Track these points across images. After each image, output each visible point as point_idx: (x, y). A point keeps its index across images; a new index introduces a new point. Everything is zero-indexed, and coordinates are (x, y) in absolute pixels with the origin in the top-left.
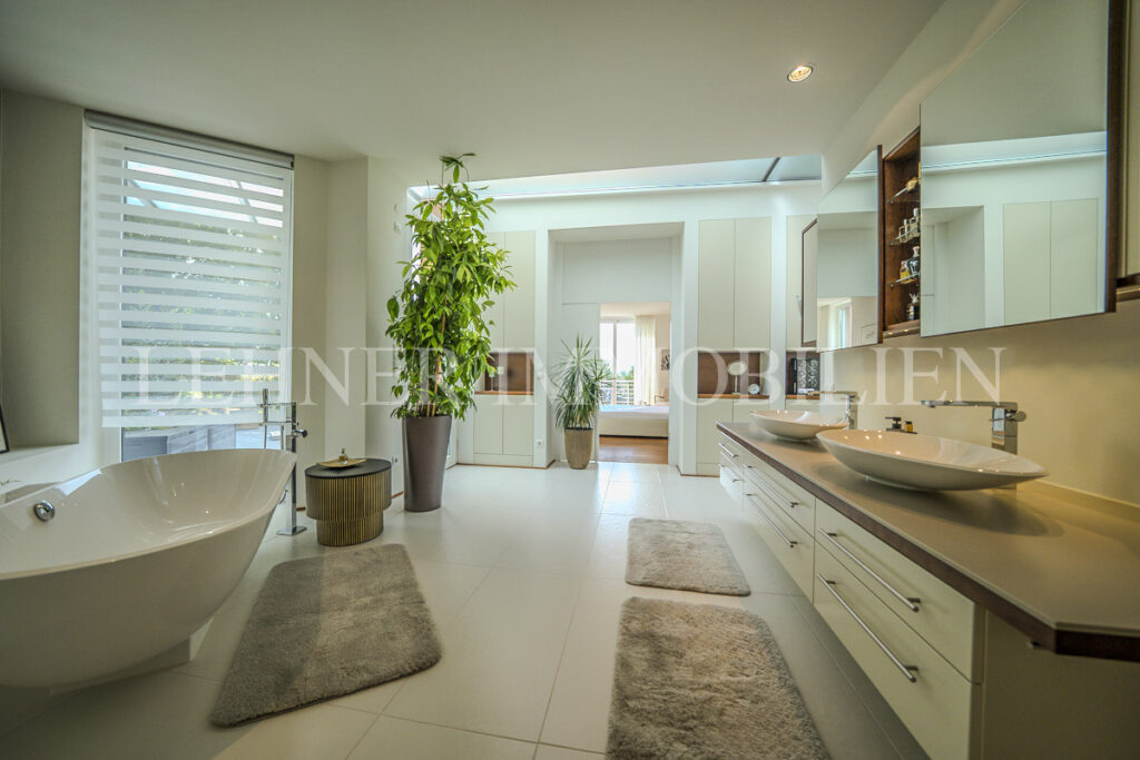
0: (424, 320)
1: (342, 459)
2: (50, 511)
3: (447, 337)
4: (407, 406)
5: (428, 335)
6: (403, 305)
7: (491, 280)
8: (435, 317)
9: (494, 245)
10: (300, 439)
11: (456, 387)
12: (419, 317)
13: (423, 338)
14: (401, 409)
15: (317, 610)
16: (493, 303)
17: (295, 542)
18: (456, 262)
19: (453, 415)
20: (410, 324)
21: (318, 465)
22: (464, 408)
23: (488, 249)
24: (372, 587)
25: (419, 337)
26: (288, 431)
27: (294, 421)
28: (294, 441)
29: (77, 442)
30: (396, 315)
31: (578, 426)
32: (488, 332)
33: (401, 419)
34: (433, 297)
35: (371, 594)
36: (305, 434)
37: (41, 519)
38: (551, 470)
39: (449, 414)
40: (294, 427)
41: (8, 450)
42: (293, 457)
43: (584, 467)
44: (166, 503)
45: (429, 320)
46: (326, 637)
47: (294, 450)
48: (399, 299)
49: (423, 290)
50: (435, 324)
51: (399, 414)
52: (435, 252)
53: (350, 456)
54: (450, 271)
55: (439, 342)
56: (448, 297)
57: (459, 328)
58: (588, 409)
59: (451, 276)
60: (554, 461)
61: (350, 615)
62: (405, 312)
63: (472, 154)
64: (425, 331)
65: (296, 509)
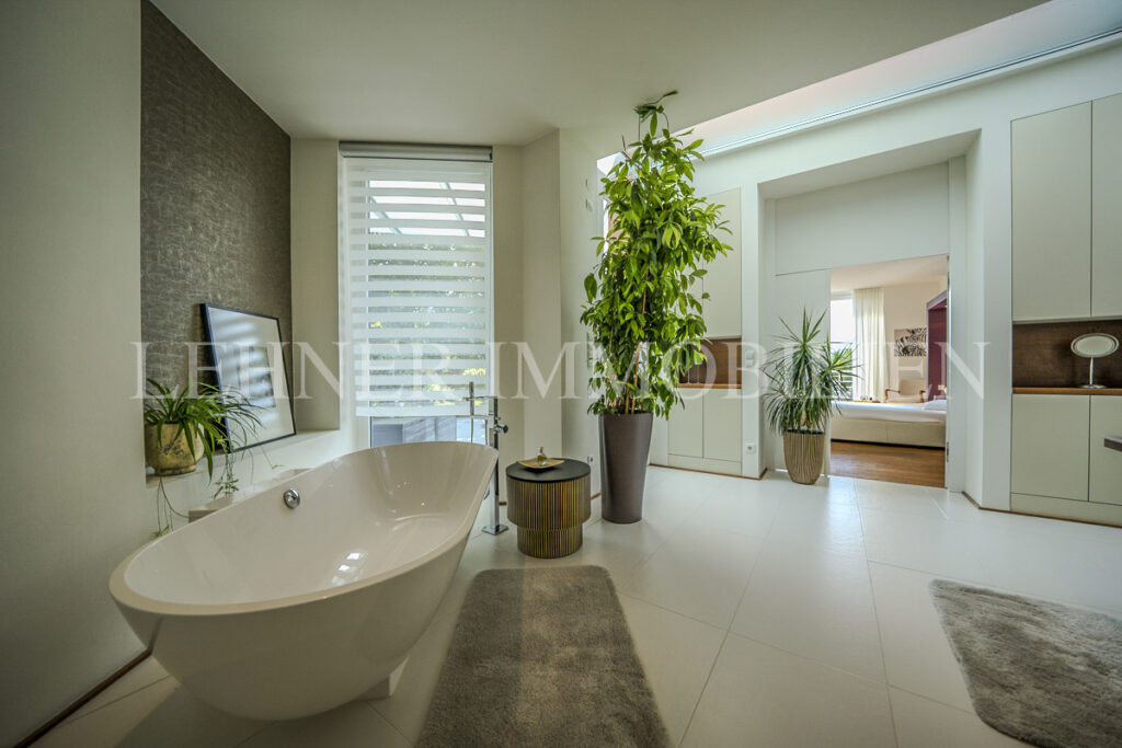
0: (623, 299)
1: (541, 458)
2: (296, 499)
3: (649, 318)
4: (603, 400)
5: (628, 317)
6: (600, 282)
7: (702, 242)
8: (637, 294)
9: (702, 201)
10: (501, 435)
11: (659, 379)
12: (618, 297)
13: (622, 322)
14: (597, 404)
15: (516, 655)
16: (705, 272)
17: (498, 544)
18: (661, 224)
19: (654, 411)
20: (608, 306)
21: (517, 463)
22: (669, 404)
23: (697, 205)
24: (576, 630)
25: (618, 321)
26: (491, 425)
27: (496, 415)
28: (496, 436)
29: (337, 429)
30: (594, 295)
31: (805, 428)
32: (700, 308)
33: (597, 416)
34: (634, 269)
35: (575, 643)
36: (506, 429)
37: (290, 507)
38: (766, 482)
39: (650, 411)
40: (496, 422)
41: (295, 434)
42: (495, 454)
43: (812, 482)
44: (391, 493)
45: (630, 298)
46: (527, 706)
47: (496, 447)
48: (596, 277)
49: (623, 264)
50: (636, 302)
51: (595, 412)
52: (637, 213)
53: (548, 456)
54: (653, 236)
55: (639, 325)
56: (653, 268)
57: (661, 307)
58: (821, 406)
59: (655, 242)
60: (766, 470)
61: (553, 673)
62: (603, 292)
63: (674, 93)
64: (624, 313)
65: (499, 504)
